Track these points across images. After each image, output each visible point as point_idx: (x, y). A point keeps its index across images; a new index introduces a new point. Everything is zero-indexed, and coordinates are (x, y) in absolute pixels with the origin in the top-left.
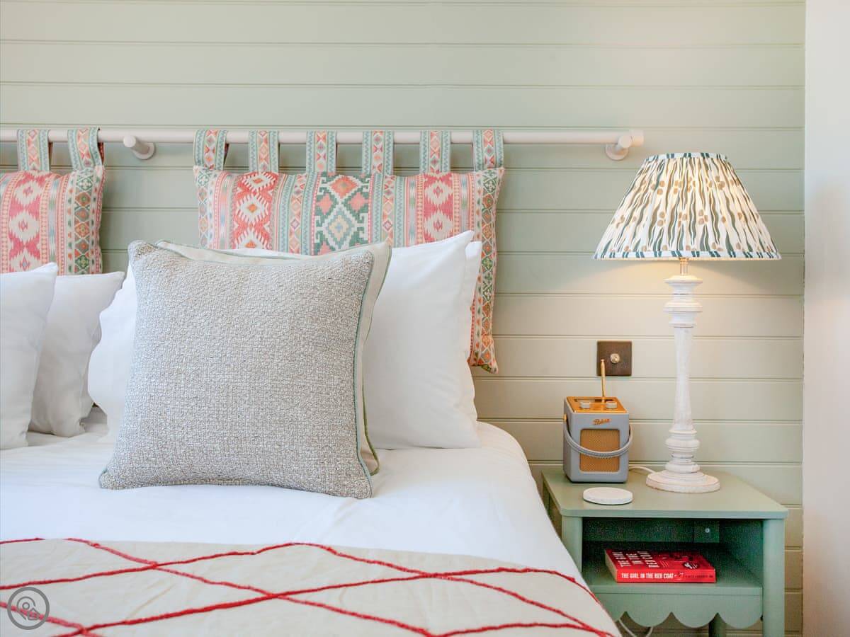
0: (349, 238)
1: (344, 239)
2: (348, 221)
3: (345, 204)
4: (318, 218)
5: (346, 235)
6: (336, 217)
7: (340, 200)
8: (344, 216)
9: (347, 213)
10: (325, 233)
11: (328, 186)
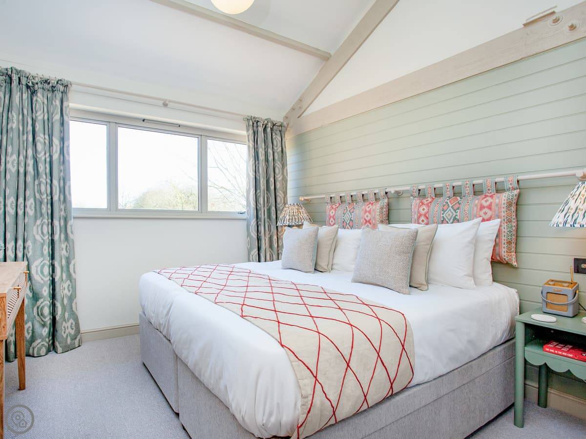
0: (452, 218)
1: (451, 219)
2: (452, 213)
3: (452, 207)
4: (443, 212)
5: (451, 217)
6: (448, 212)
7: (450, 206)
8: (451, 211)
9: (452, 210)
10: (445, 217)
11: (448, 201)
